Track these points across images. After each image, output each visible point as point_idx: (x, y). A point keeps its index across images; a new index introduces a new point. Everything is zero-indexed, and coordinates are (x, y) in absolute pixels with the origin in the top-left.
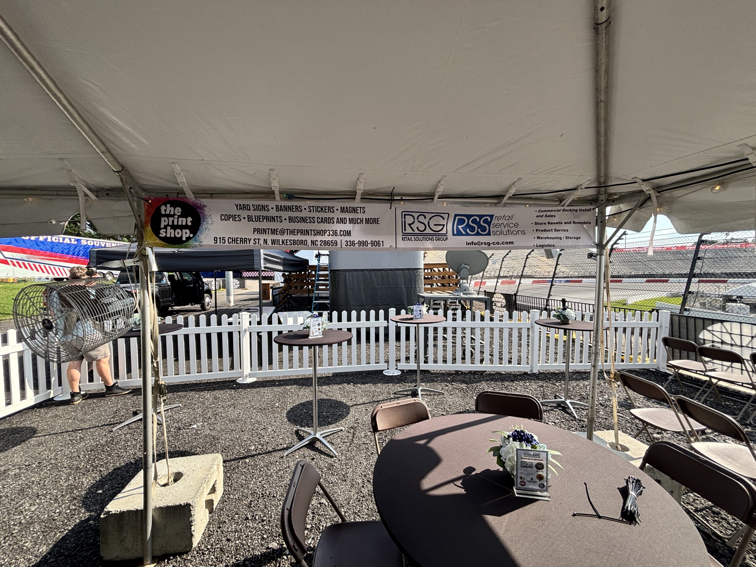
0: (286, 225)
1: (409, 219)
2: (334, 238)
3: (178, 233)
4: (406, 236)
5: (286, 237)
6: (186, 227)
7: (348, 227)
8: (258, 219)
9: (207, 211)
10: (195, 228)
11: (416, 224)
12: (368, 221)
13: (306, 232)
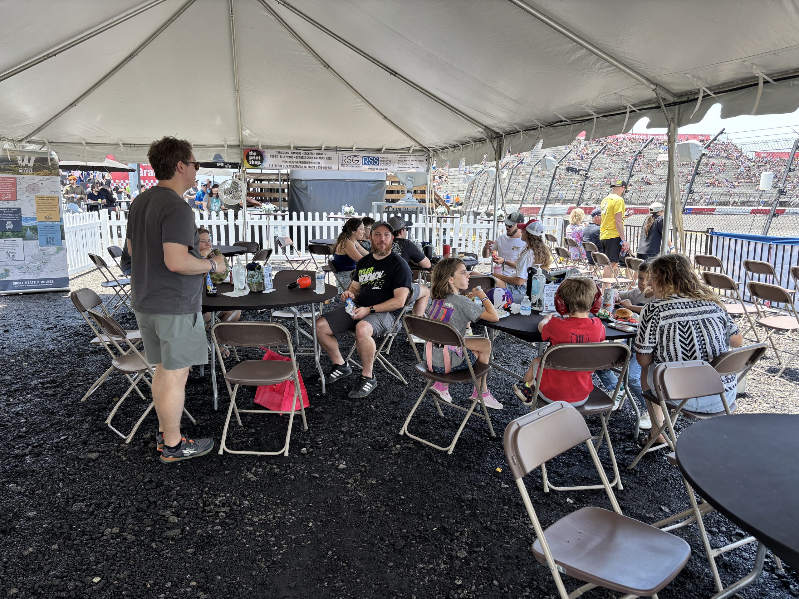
0: (295, 159)
1: (344, 158)
2: (313, 165)
3: (256, 163)
4: (342, 165)
5: (295, 164)
6: (259, 160)
7: (319, 160)
8: (284, 157)
9: (265, 154)
10: (262, 161)
11: (347, 160)
12: (327, 158)
13: (302, 163)
